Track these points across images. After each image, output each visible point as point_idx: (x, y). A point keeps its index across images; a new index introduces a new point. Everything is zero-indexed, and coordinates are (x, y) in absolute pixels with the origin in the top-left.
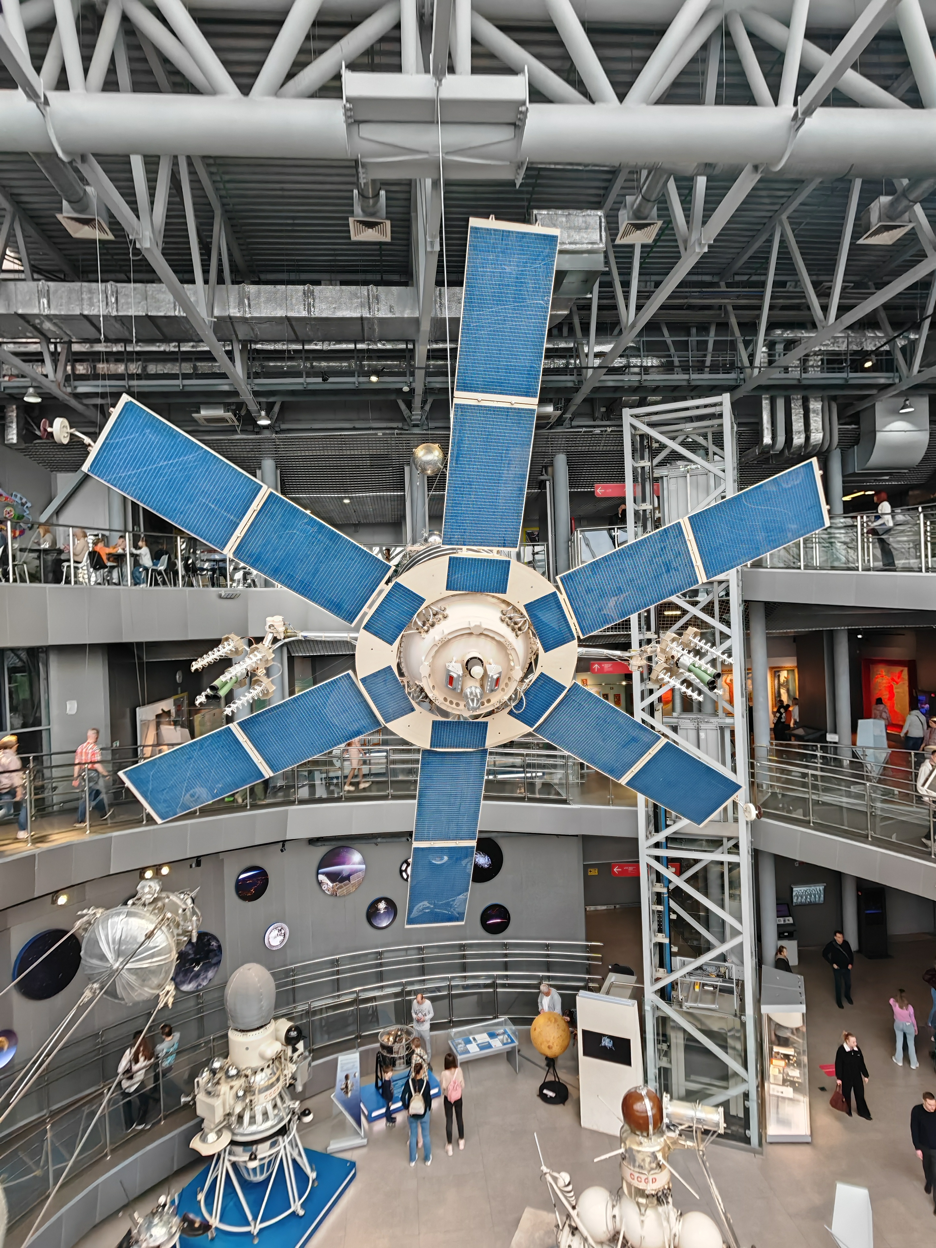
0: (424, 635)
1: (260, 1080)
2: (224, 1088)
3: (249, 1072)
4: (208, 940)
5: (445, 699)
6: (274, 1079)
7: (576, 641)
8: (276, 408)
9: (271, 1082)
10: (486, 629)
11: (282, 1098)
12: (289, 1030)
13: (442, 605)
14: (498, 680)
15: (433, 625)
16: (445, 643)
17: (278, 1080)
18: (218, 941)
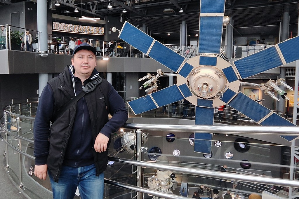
0: (194, 76)
1: (163, 183)
2: (154, 182)
3: (160, 181)
4: (158, 149)
5: (199, 93)
6: (167, 184)
7: (239, 80)
8: (186, 6)
9: (166, 185)
10: (209, 76)
11: (168, 189)
12: (172, 174)
13: (198, 68)
14: (211, 89)
15: (196, 74)
16: (198, 79)
17: (168, 185)
18: (161, 150)
